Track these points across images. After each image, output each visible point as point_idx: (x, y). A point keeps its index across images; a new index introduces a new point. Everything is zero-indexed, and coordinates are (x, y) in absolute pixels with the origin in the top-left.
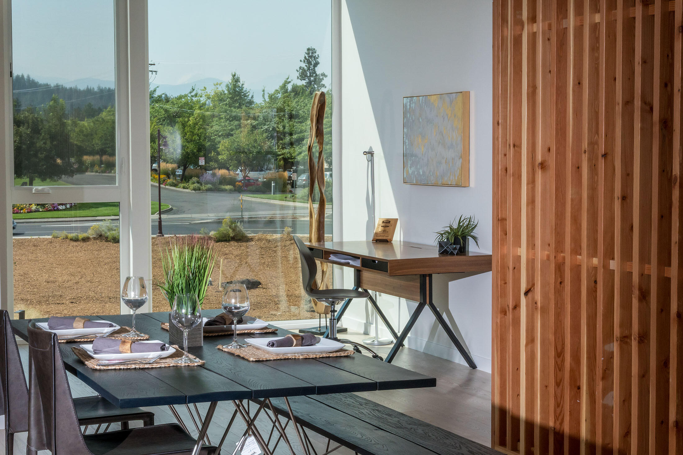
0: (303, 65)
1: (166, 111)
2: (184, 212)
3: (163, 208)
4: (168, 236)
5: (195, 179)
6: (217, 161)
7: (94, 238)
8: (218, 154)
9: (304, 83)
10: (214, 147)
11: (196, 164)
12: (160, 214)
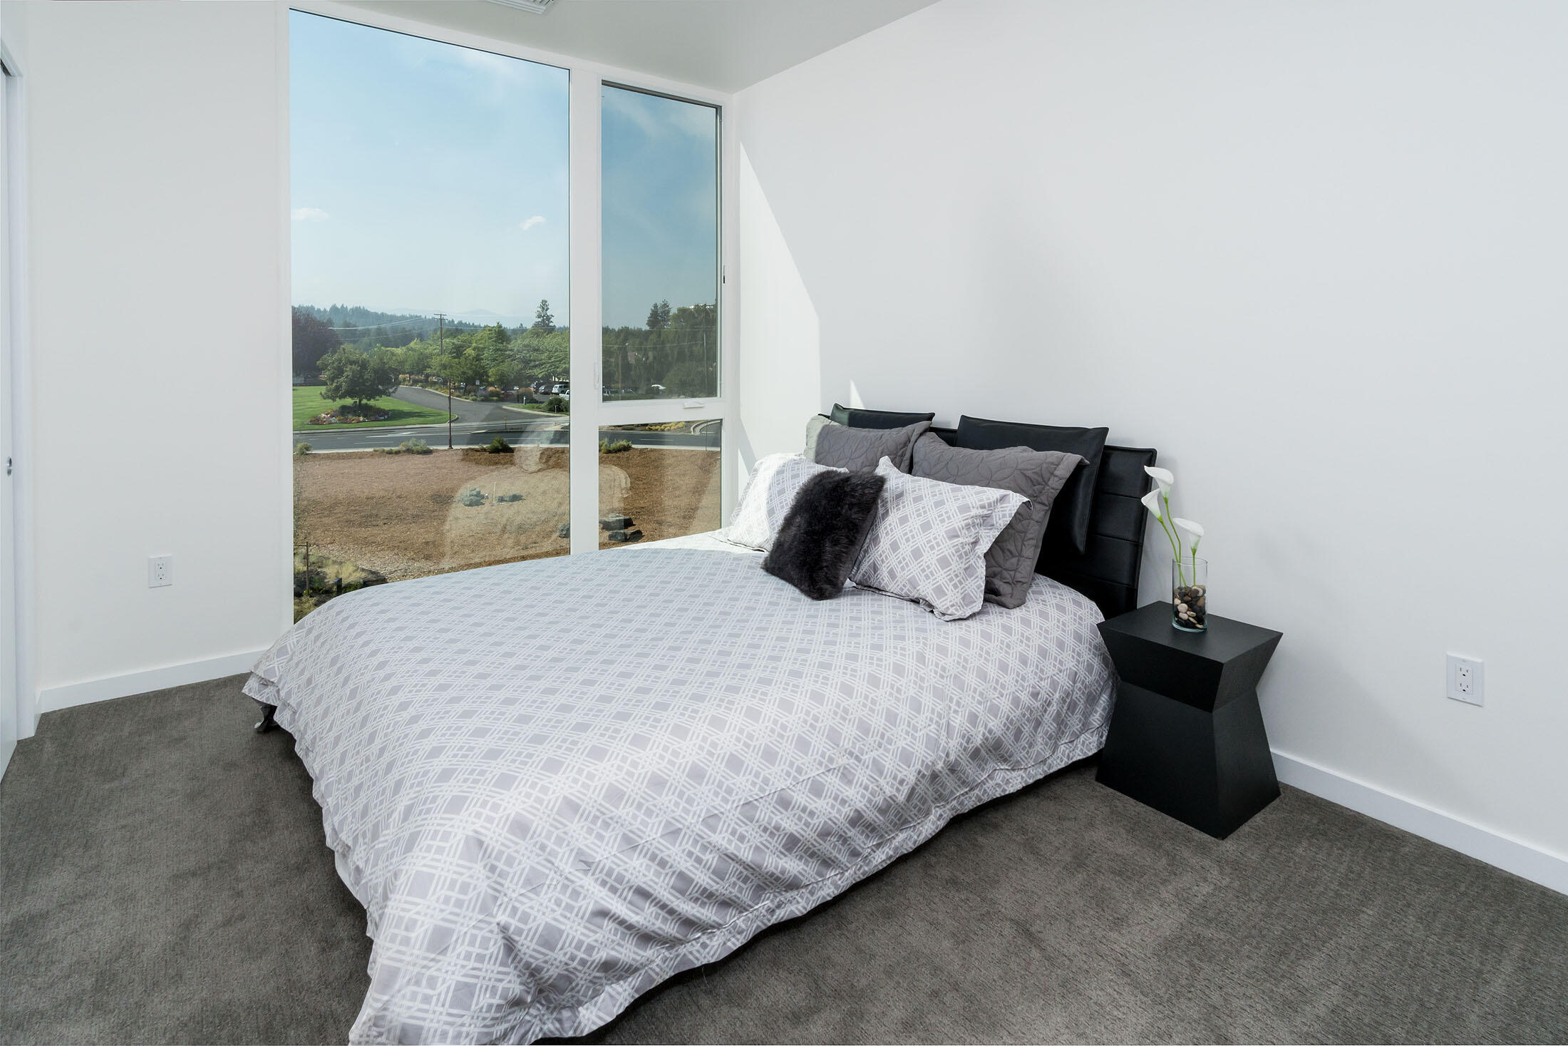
0: (540, 310)
1: (453, 343)
2: (466, 421)
3: (453, 418)
4: (458, 447)
5: (473, 394)
6: (487, 381)
7: (404, 452)
8: (488, 377)
9: (540, 320)
10: (486, 373)
11: (474, 384)
12: (450, 422)
